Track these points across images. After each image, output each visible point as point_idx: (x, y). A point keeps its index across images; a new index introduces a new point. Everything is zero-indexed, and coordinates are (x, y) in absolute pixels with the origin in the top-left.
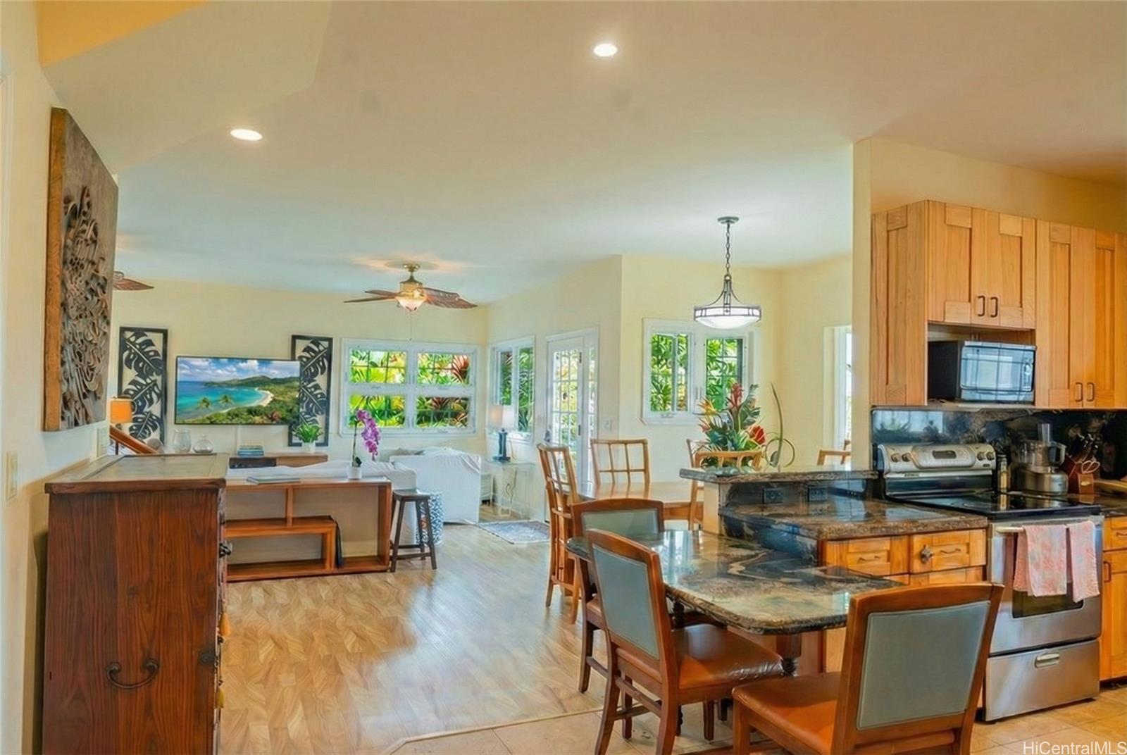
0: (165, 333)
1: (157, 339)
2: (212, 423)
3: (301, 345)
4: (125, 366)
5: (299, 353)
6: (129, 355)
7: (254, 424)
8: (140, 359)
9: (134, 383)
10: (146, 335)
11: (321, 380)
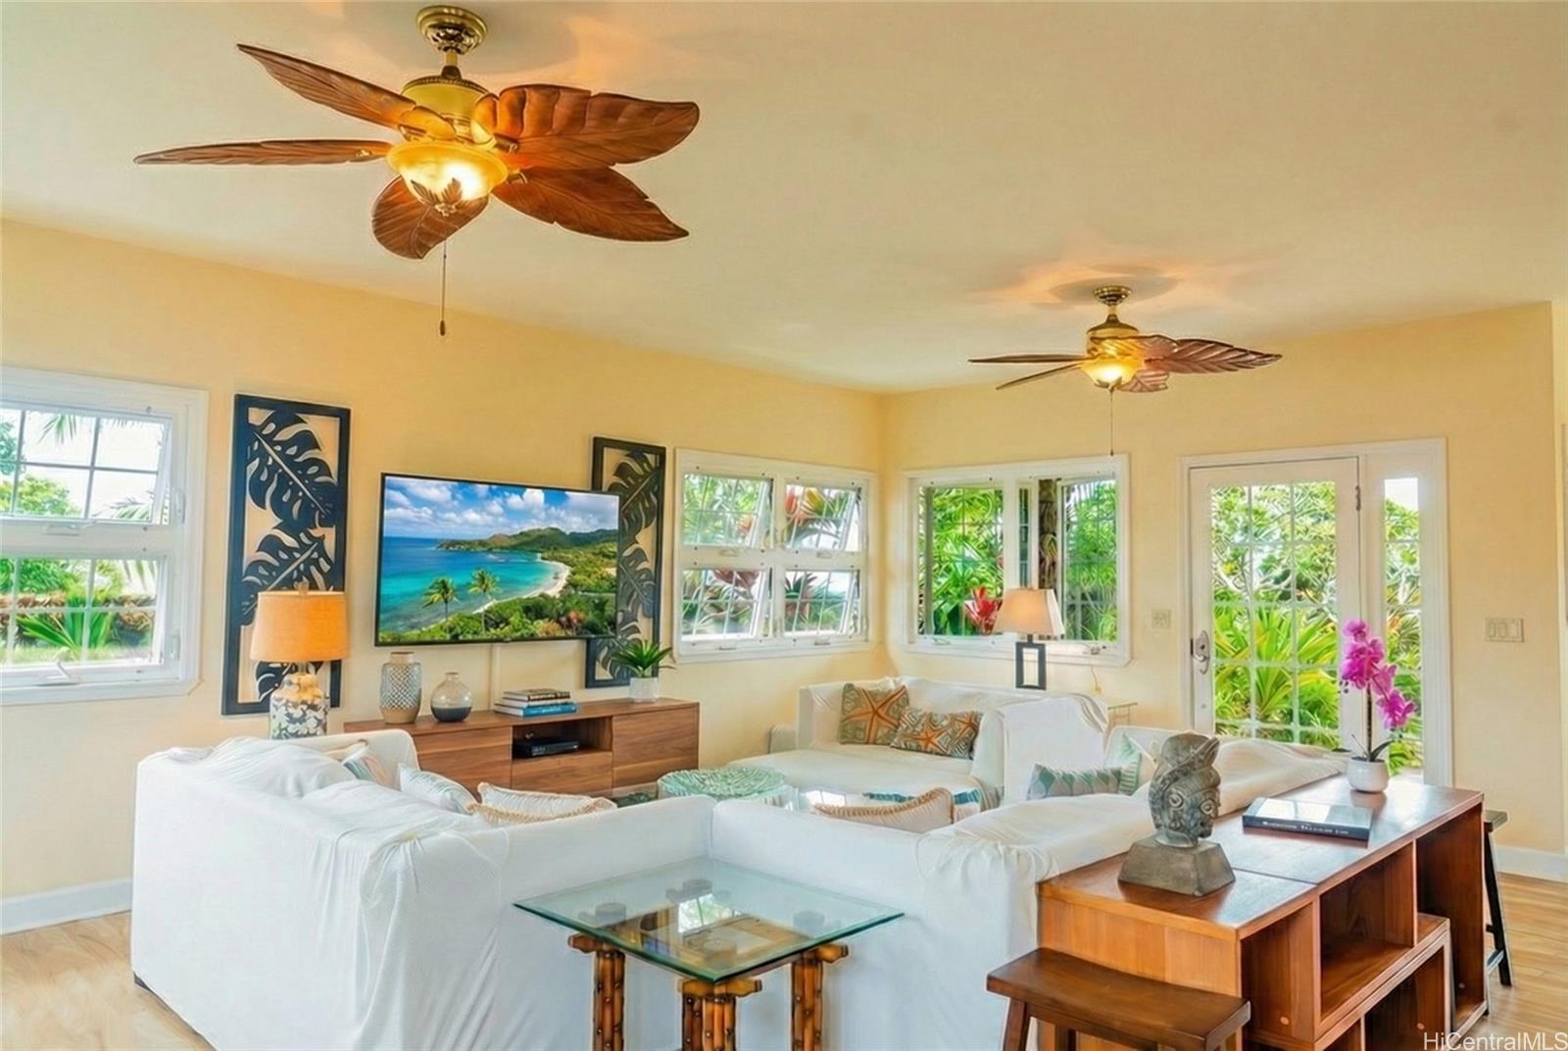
0: (343, 416)
1: (324, 430)
2: (455, 640)
3: (612, 458)
4: (249, 501)
5: (608, 477)
6: (259, 471)
7: (532, 638)
8: (284, 482)
9: (270, 544)
10: (302, 421)
11: (644, 539)
